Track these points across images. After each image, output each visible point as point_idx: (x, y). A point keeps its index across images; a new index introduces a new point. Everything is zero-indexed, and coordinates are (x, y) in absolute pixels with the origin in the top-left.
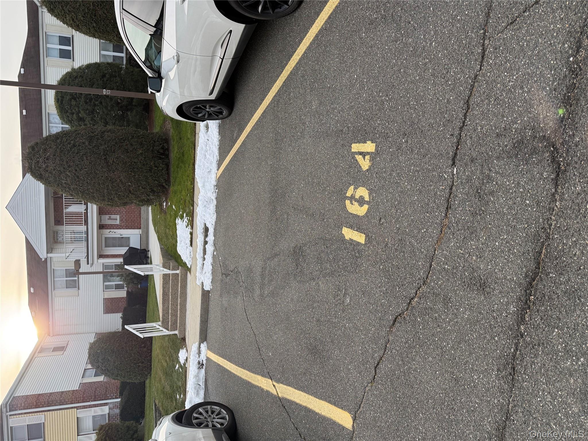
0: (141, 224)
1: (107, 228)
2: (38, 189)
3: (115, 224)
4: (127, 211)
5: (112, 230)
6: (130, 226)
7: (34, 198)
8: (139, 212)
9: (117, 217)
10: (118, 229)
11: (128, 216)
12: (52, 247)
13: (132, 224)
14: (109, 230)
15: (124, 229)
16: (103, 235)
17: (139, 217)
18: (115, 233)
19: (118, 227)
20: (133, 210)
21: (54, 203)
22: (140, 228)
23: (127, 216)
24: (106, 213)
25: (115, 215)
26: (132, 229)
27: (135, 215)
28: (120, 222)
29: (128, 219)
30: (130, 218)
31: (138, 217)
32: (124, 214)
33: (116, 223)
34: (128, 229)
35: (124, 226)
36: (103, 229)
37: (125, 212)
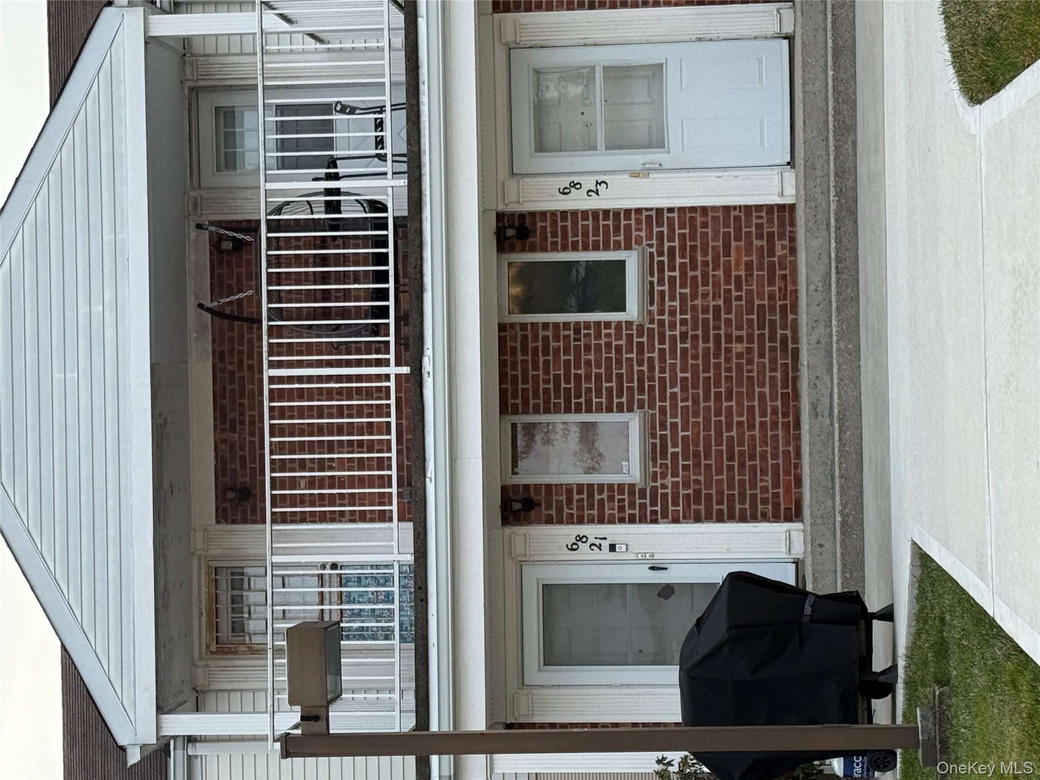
0: (799, 482)
1: (560, 511)
2: (108, 237)
3: (611, 486)
4: (695, 375)
5: (592, 531)
6: (720, 493)
7: (83, 309)
8: (785, 386)
9: (626, 425)
10: (632, 520)
11: (707, 419)
12: (200, 681)
13: (731, 479)
14: (571, 531)
15: (676, 521)
16: (526, 569)
17: (786, 426)
18: (612, 548)
19: (632, 505)
20: (739, 367)
21: (219, 357)
22: (793, 514)
23: (696, 414)
24: (547, 401)
25: (609, 410)
26: (731, 518)
27: (751, 409)
28: (644, 467)
29: (707, 439)
30: (719, 434)
31: (775, 425)
32: (674, 406)
33: (615, 479)
34: (709, 518)
35: (676, 495)
36: (528, 522)
37: (684, 388)
